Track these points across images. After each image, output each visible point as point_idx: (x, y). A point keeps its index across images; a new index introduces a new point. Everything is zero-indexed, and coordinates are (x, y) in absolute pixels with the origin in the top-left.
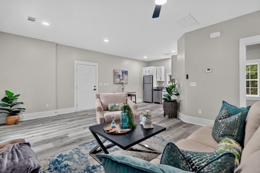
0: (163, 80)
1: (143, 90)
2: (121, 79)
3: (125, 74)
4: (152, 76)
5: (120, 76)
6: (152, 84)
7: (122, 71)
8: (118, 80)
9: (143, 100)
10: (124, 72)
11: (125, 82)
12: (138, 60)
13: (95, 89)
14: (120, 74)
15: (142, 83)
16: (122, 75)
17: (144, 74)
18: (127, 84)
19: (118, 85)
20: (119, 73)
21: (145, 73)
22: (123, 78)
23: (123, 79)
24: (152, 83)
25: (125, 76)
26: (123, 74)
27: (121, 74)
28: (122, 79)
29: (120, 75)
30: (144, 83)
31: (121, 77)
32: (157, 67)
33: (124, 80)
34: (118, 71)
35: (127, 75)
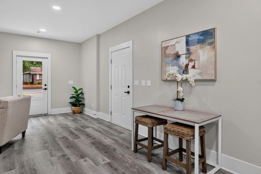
3: (198, 46)
5: (178, 56)
8: (172, 70)
13: (128, 92)
14: (178, 49)
16: (188, 50)
22: (191, 60)
25: (200, 52)
26: (192, 48)
29: (180, 53)
34: (173, 42)
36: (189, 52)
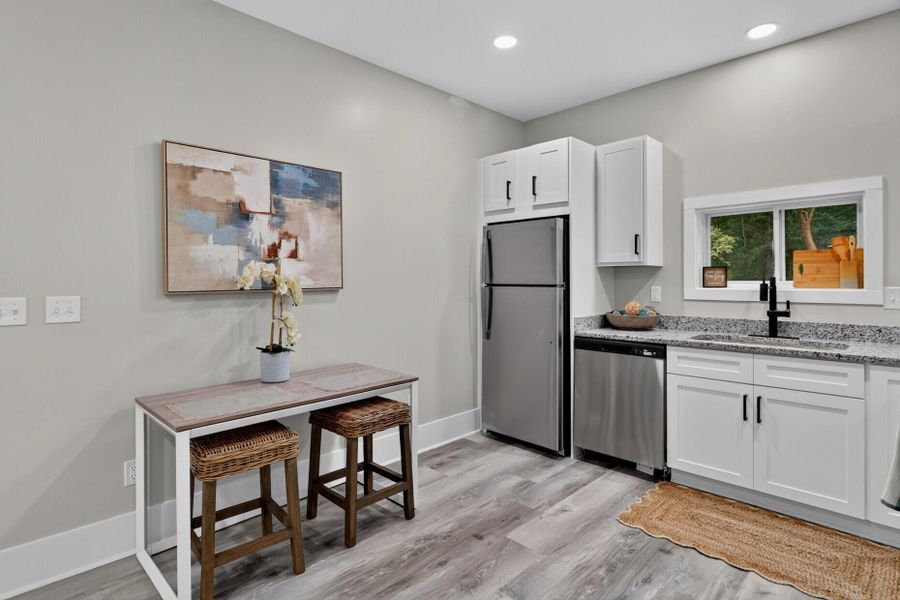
0: (652, 256)
1: (487, 336)
2: (265, 246)
3: (306, 202)
4: (560, 222)
6: (559, 292)
7: (275, 165)
9: (485, 417)
10: (303, 179)
11: (310, 274)
12: (441, 94)
15: (479, 285)
16: (276, 203)
17: (492, 205)
18: (334, 290)
19: (228, 314)
20: (230, 187)
21: (502, 203)
22: (286, 235)
23: (287, 247)
24: (559, 280)
25: (311, 219)
26: (290, 204)
27: (256, 194)
28: (274, 251)
30: (491, 285)
31: (261, 231)
32: (600, 148)
33: (294, 255)
35: (336, 205)
36: (277, 211)
